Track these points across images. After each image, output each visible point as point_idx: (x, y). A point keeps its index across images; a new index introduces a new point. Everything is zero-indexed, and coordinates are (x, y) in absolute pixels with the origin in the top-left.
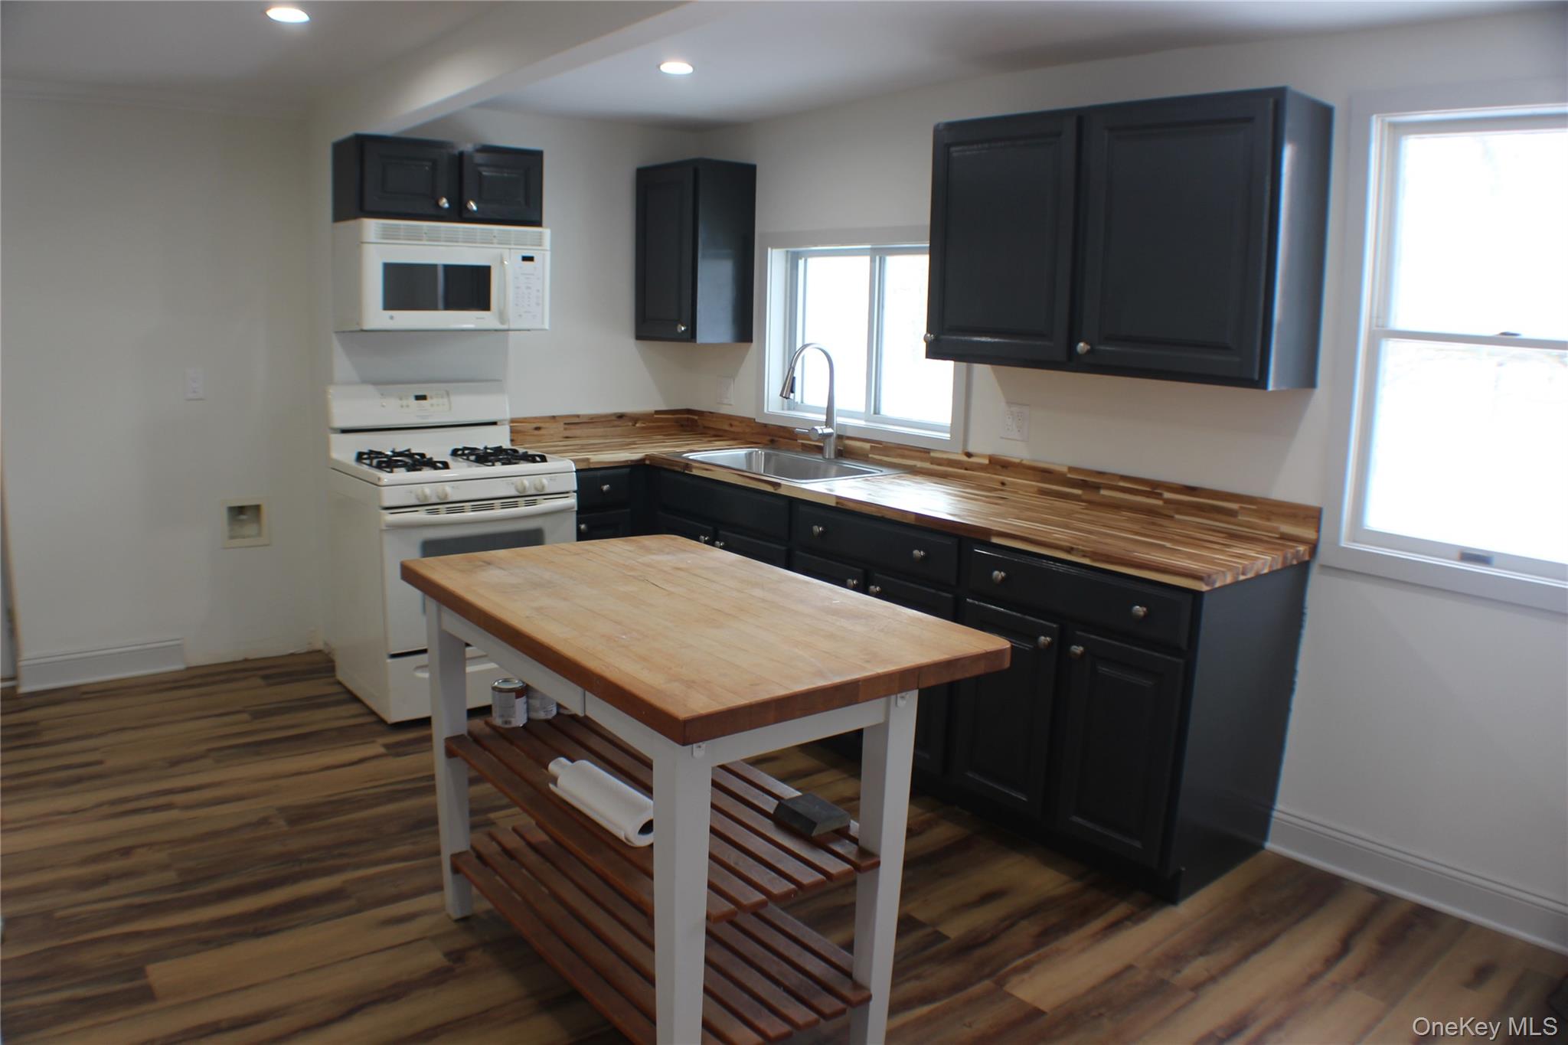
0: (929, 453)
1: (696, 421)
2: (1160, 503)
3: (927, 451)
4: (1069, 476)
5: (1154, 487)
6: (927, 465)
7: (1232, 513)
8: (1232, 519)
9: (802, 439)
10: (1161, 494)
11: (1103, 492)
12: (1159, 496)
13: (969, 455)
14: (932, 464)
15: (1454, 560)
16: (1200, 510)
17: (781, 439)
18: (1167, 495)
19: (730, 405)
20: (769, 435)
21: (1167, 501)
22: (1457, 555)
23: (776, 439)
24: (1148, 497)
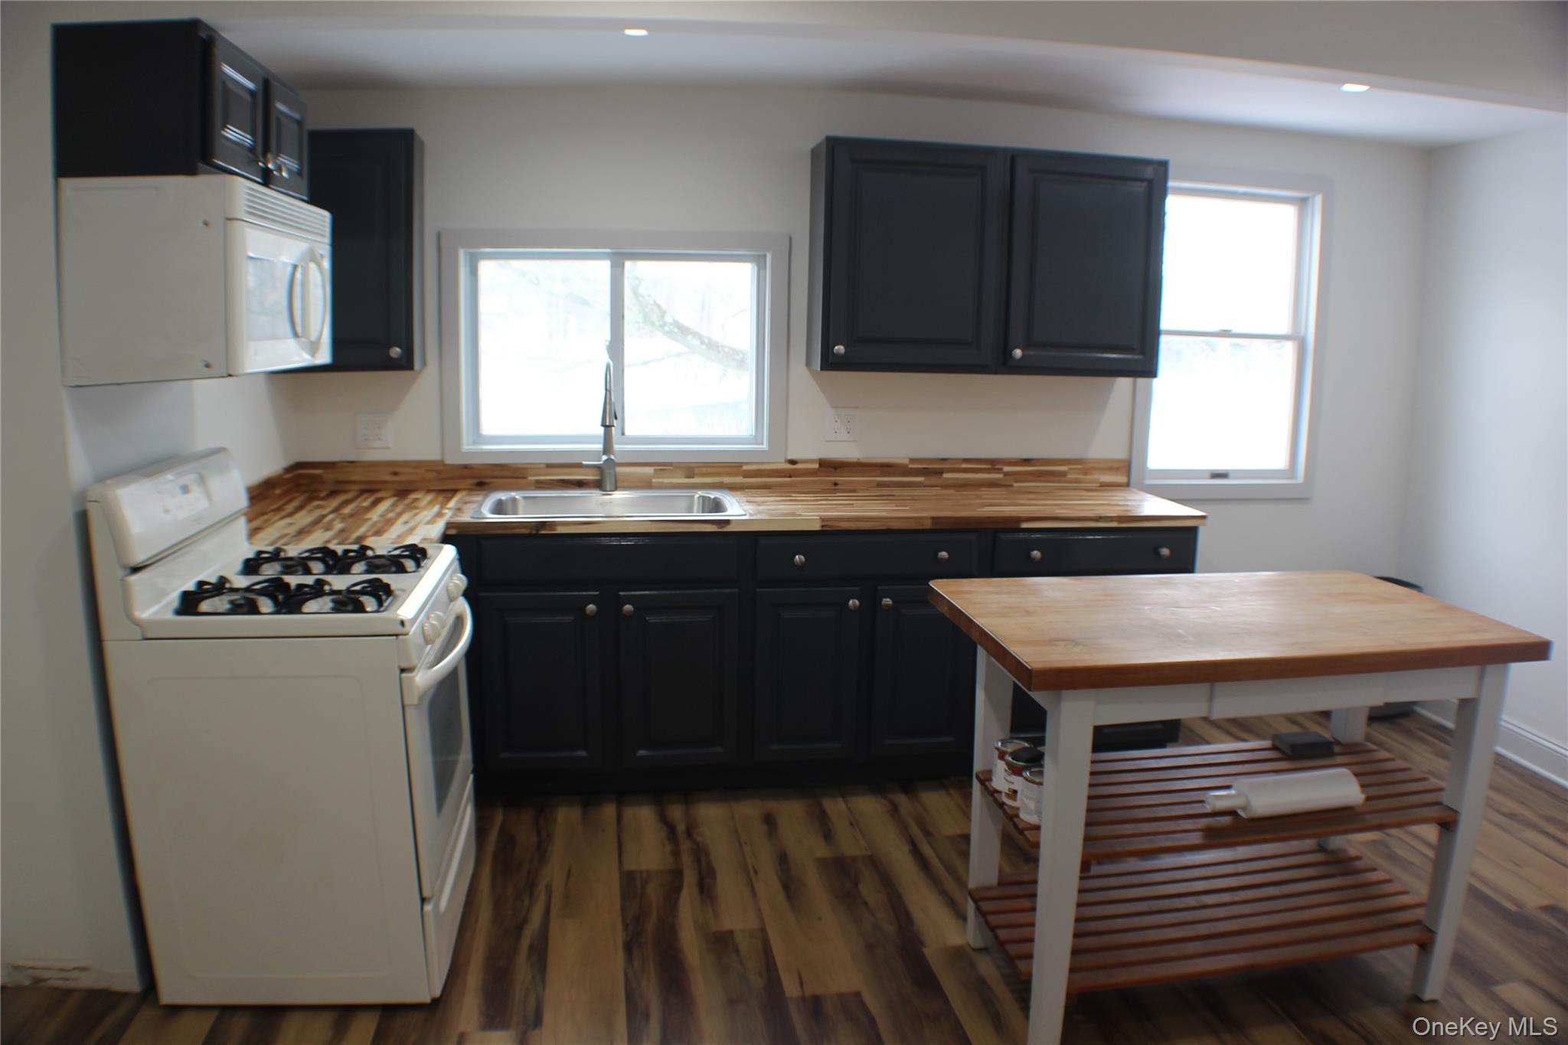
0: (741, 466)
1: (319, 476)
2: (1000, 476)
3: (739, 465)
4: (910, 466)
5: (994, 464)
6: (739, 480)
7: (1063, 474)
8: (1063, 479)
9: (534, 476)
10: (1001, 469)
11: (946, 476)
12: (999, 471)
13: (793, 462)
14: (745, 477)
15: (1205, 478)
16: (1038, 476)
17: (491, 480)
18: (1006, 469)
19: (388, 448)
20: (473, 477)
21: (1007, 474)
22: (1208, 475)
23: (487, 480)
24: (989, 473)
